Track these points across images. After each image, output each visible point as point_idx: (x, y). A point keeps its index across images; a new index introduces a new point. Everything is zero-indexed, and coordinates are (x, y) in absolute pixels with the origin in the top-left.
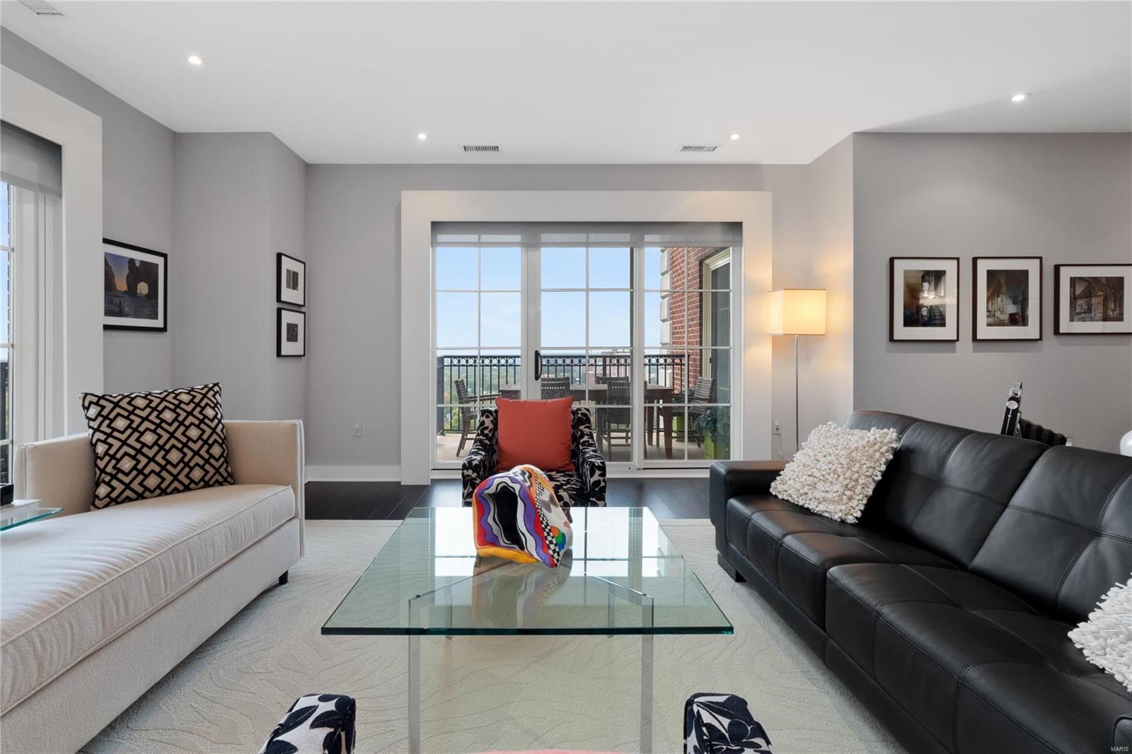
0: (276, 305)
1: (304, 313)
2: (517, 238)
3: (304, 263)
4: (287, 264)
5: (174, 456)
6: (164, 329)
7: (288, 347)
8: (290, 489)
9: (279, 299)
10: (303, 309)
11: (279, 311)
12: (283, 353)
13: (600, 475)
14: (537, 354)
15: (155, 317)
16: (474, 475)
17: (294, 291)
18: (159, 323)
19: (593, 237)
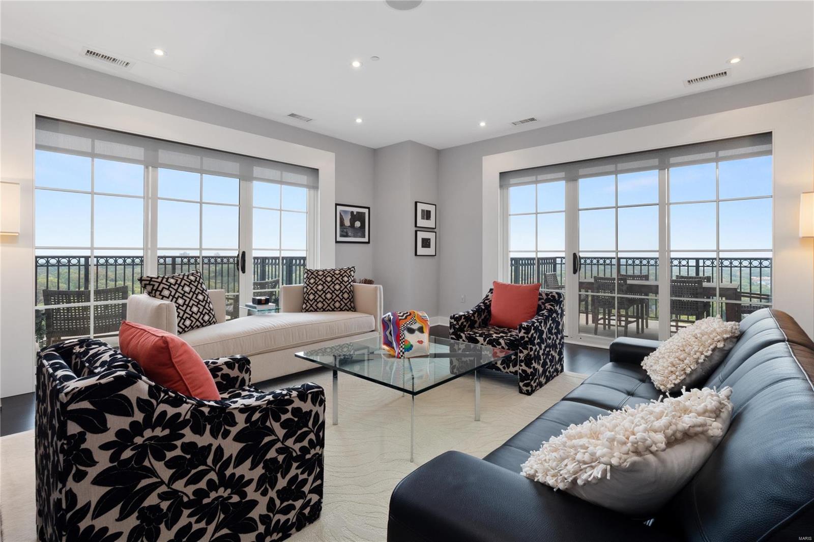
0: (415, 229)
1: (436, 232)
2: (562, 174)
3: (435, 205)
4: (421, 207)
5: (329, 296)
6: (368, 243)
7: (421, 251)
8: (373, 317)
9: (416, 226)
10: (435, 230)
11: (416, 232)
12: (418, 254)
13: (524, 333)
14: (575, 255)
15: (364, 237)
16: (455, 323)
17: (427, 221)
18: (366, 240)
19: (621, 166)
